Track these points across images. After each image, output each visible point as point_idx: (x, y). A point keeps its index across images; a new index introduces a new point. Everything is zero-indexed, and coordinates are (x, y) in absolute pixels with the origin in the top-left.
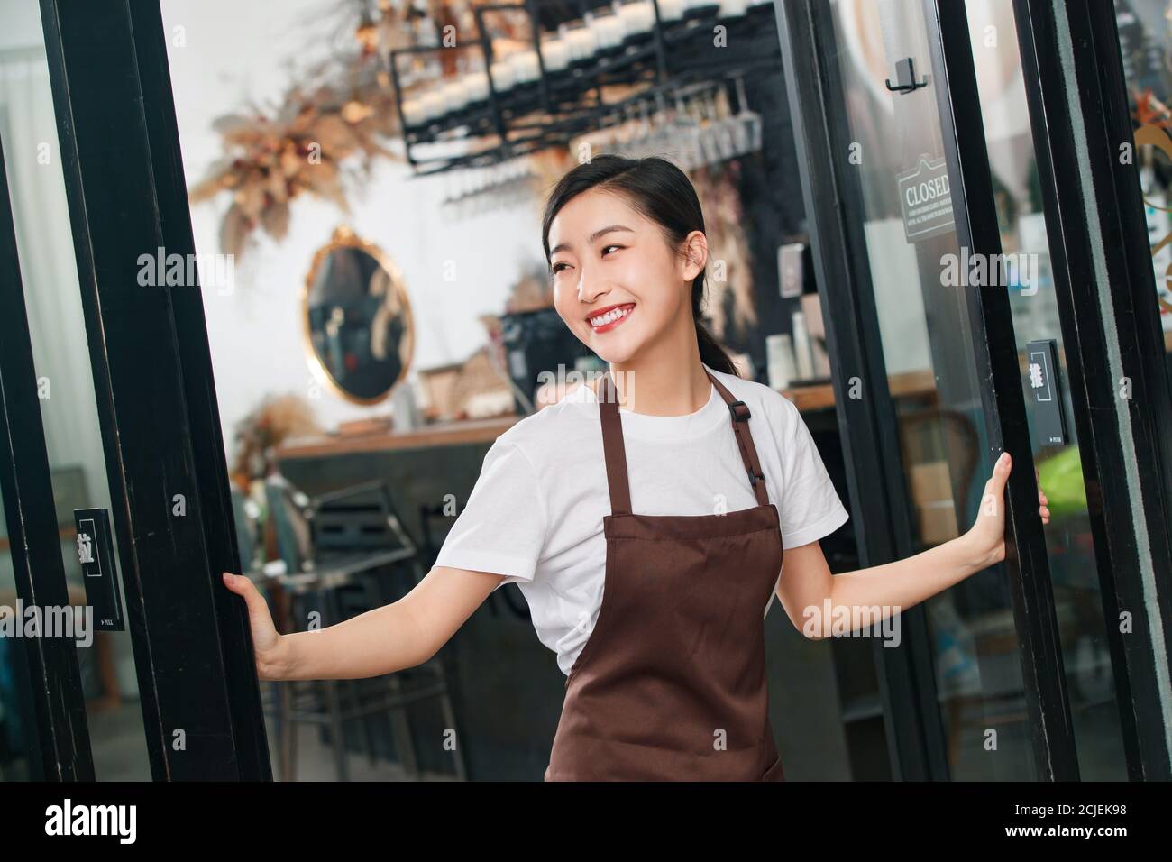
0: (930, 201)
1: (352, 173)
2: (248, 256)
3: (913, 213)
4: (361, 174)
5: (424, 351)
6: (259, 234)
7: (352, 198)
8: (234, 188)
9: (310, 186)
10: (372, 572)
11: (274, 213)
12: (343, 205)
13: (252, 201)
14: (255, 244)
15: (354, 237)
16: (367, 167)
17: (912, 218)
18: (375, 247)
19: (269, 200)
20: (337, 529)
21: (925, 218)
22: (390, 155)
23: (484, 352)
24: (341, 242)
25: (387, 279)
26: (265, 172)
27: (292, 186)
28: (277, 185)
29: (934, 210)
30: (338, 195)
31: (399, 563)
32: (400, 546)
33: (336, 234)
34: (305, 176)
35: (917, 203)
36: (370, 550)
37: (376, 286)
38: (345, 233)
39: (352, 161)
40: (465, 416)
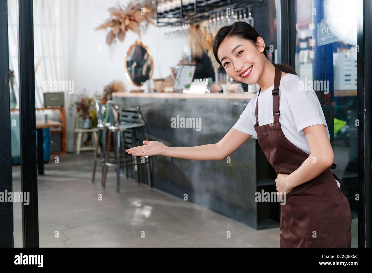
1: (143, 27)
2: (113, 45)
4: (145, 27)
5: (155, 74)
6: (117, 39)
7: (142, 33)
8: (112, 26)
9: (131, 29)
10: (133, 129)
11: (121, 34)
12: (139, 34)
13: (116, 31)
14: (115, 41)
15: (141, 43)
16: (147, 26)
18: (146, 46)
19: (120, 31)
20: (126, 116)
22: (153, 23)
23: (170, 77)
24: (138, 44)
26: (120, 23)
27: (127, 28)
28: (123, 27)
30: (138, 32)
31: (141, 127)
32: (141, 123)
33: (137, 42)
34: (130, 26)
36: (134, 122)
38: (139, 42)
39: (143, 24)
40: (163, 91)
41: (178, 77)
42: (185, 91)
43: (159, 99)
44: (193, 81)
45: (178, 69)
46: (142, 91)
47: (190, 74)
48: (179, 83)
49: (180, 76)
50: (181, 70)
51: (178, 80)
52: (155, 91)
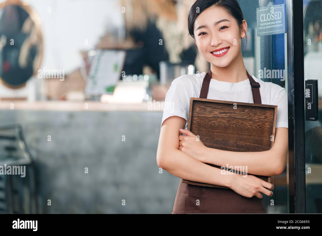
0: (271, 21)
3: (262, 25)
17: (261, 26)
21: (267, 27)
23: (78, 70)
25: (33, 24)
29: (273, 25)
35: (265, 21)
37: (26, 26)
40: (64, 99)
41: (92, 72)
42: (106, 98)
43: (57, 114)
44: (121, 78)
45: (94, 57)
46: (24, 99)
47: (116, 67)
48: (95, 83)
49: (96, 70)
50: (99, 60)
51: (93, 77)
52: (49, 98)
